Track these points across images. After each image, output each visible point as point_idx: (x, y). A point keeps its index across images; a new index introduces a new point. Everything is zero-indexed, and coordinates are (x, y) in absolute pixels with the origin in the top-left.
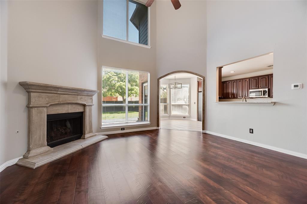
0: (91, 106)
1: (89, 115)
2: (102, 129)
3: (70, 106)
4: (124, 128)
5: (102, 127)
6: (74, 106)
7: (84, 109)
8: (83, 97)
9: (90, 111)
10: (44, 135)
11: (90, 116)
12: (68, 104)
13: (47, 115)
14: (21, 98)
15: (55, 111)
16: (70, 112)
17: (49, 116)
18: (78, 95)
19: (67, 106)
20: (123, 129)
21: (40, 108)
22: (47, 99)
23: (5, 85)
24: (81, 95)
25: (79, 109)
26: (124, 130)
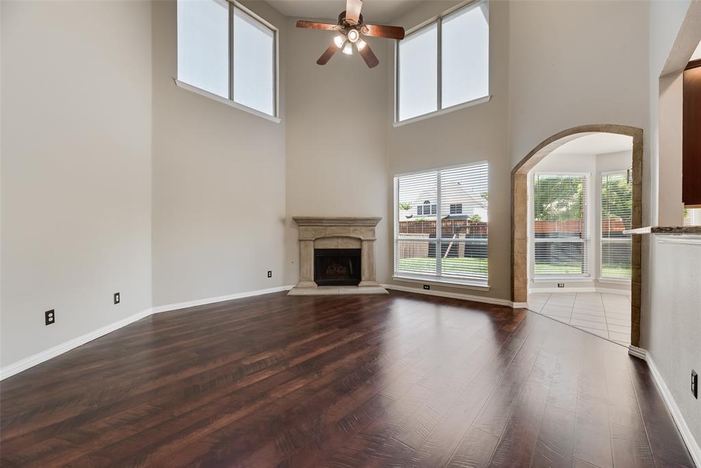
0: (373, 240)
1: (368, 254)
2: (394, 279)
3: (340, 240)
4: (429, 286)
5: (395, 276)
6: (345, 240)
7: (361, 245)
8: (359, 228)
9: (371, 248)
10: (310, 269)
11: (371, 256)
12: (338, 237)
13: (315, 250)
14: (294, 232)
15: (323, 245)
16: (340, 247)
17: (316, 251)
18: (350, 226)
19: (336, 240)
20: (427, 287)
21: (308, 242)
22: (313, 232)
23: (283, 221)
24: (354, 226)
25: (353, 245)
26: (429, 289)
